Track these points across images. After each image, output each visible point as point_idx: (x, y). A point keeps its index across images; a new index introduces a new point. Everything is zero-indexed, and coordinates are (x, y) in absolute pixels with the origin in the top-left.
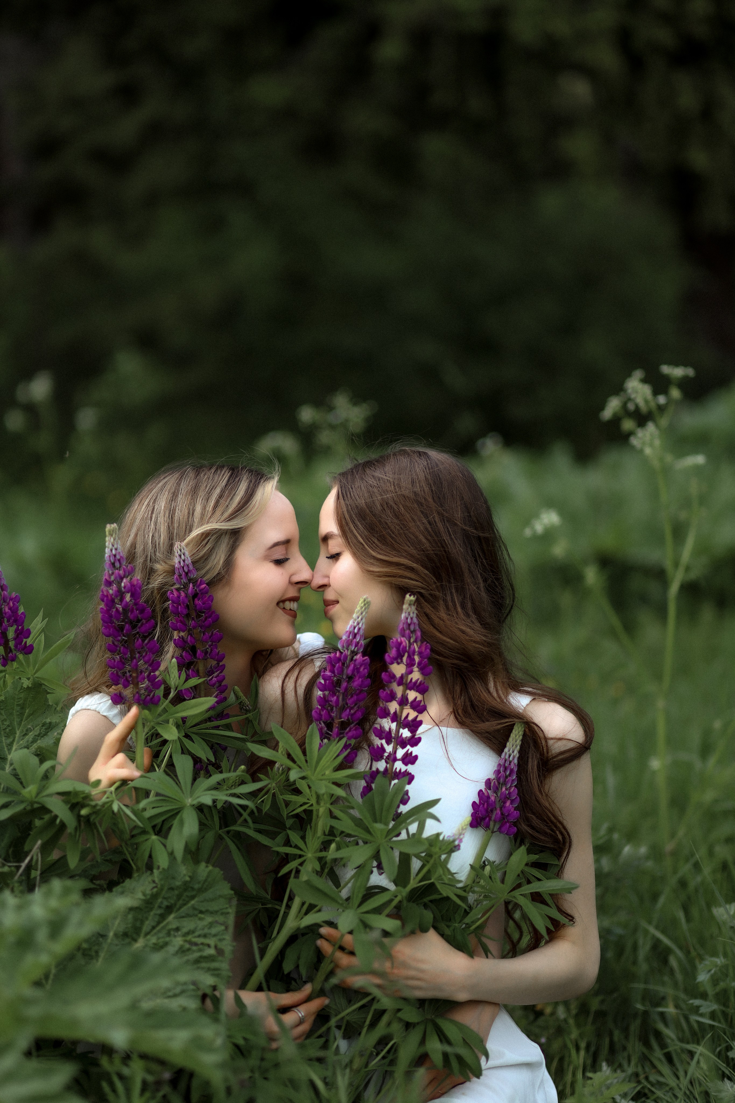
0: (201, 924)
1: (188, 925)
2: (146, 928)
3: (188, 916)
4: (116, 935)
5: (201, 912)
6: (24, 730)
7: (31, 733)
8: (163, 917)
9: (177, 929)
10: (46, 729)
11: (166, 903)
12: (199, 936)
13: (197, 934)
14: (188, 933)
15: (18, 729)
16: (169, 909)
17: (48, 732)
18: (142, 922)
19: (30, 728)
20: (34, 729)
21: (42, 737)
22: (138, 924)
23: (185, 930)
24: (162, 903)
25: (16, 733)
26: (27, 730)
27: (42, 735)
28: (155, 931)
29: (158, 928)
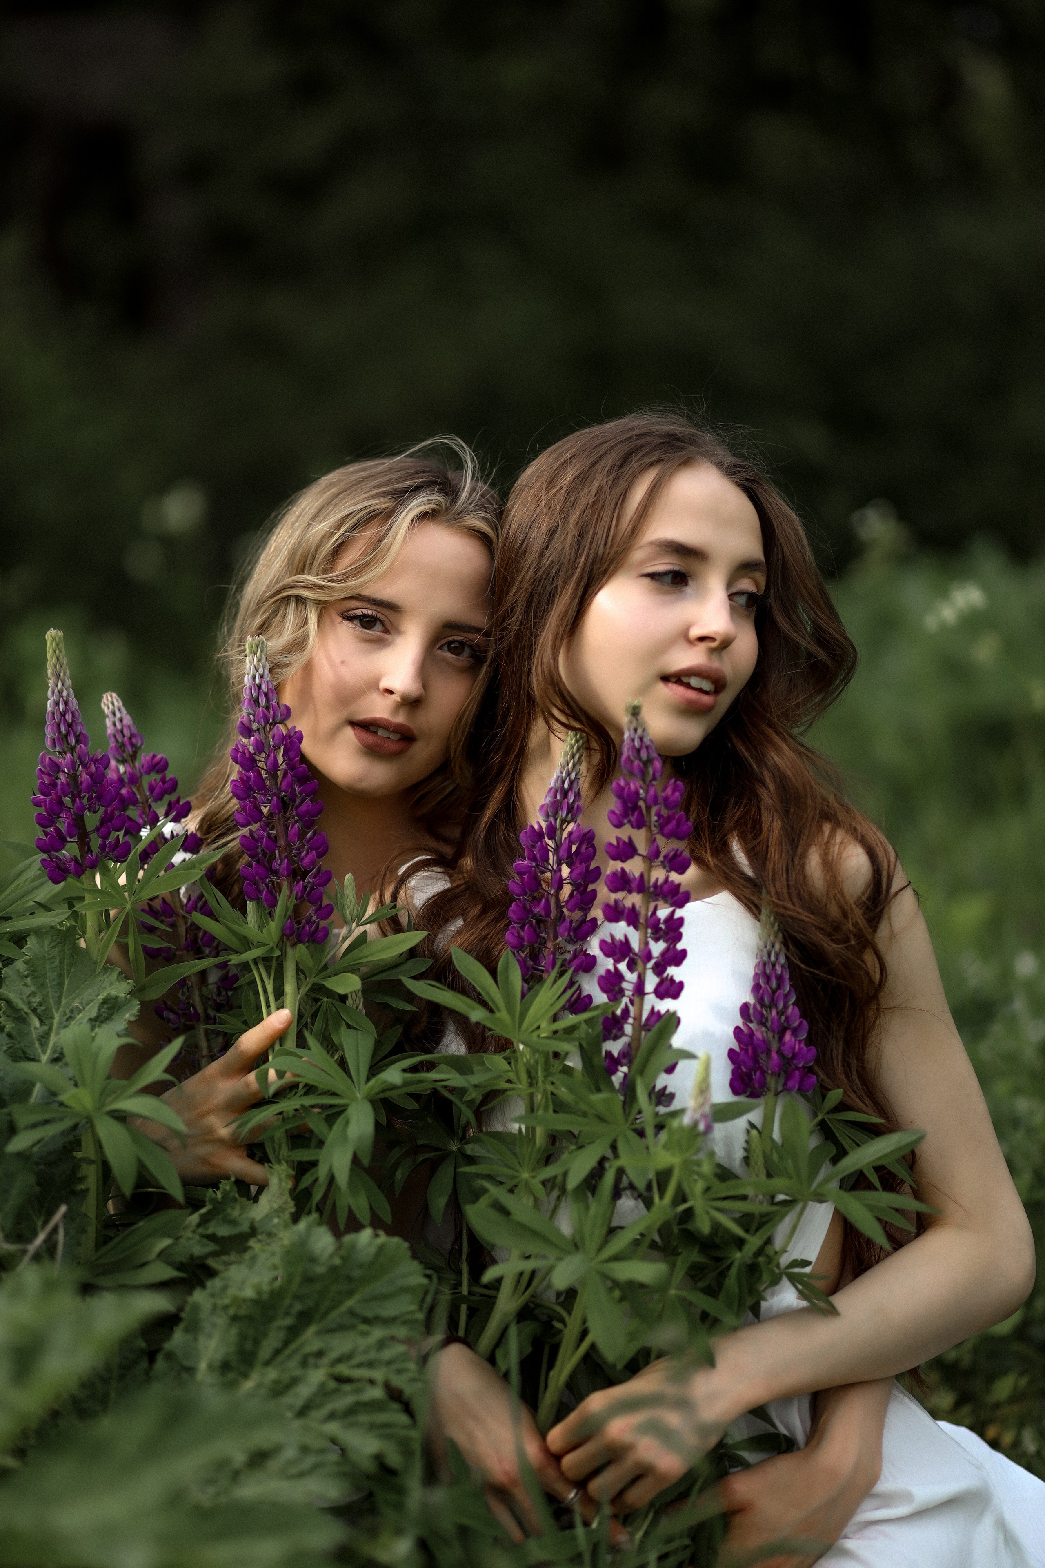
0: (363, 1343)
1: (341, 1344)
2: (265, 1352)
3: (341, 1328)
4: (210, 1367)
5: (366, 1321)
6: (68, 1012)
7: (80, 1016)
8: (294, 1332)
9: (320, 1354)
10: (108, 1008)
11: (298, 1307)
12: (360, 1365)
13: (356, 1360)
14: (339, 1360)
15: (57, 1012)
16: (305, 1318)
17: (113, 1014)
18: (257, 1342)
19: (77, 1007)
20: (84, 1008)
21: (103, 1022)
22: (248, 1346)
23: (334, 1355)
24: (291, 1306)
25: (52, 1018)
26: (72, 1011)
27: (102, 1019)
28: (281, 1358)
29: (287, 1352)
